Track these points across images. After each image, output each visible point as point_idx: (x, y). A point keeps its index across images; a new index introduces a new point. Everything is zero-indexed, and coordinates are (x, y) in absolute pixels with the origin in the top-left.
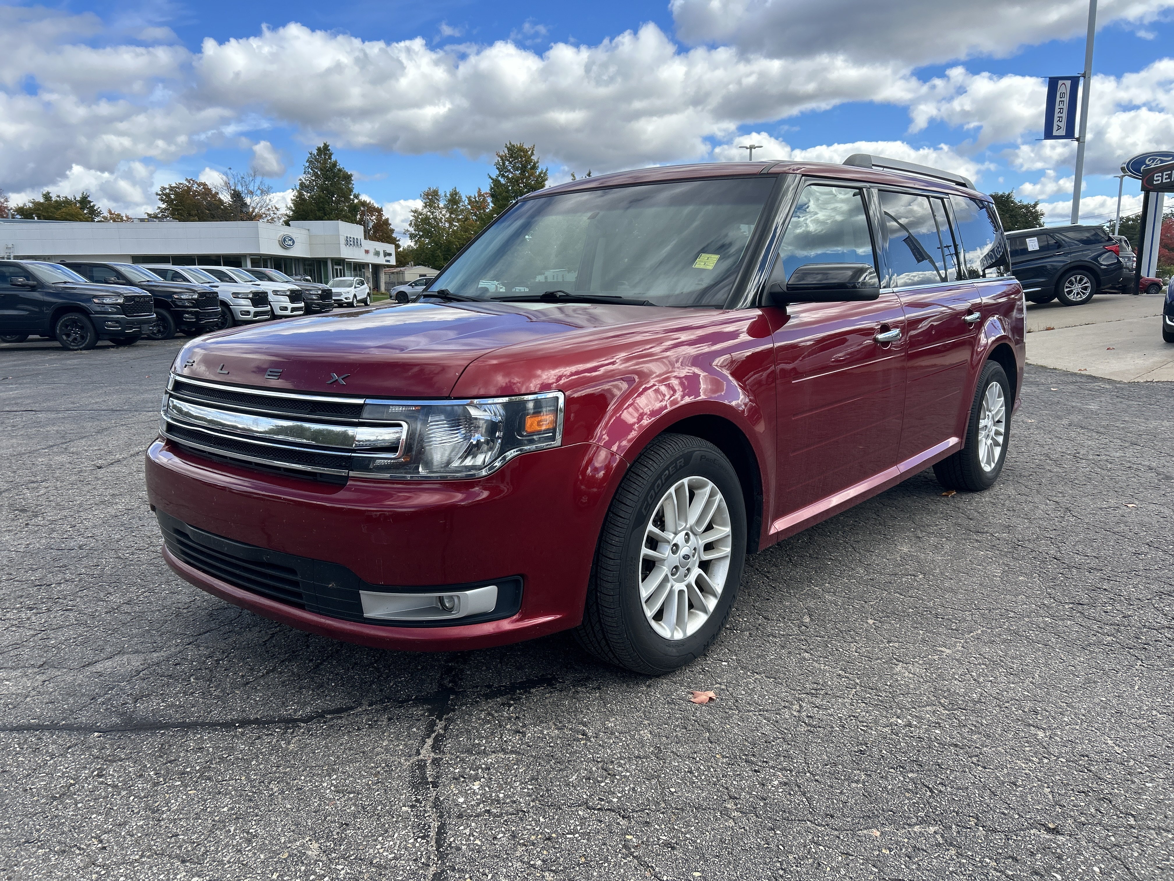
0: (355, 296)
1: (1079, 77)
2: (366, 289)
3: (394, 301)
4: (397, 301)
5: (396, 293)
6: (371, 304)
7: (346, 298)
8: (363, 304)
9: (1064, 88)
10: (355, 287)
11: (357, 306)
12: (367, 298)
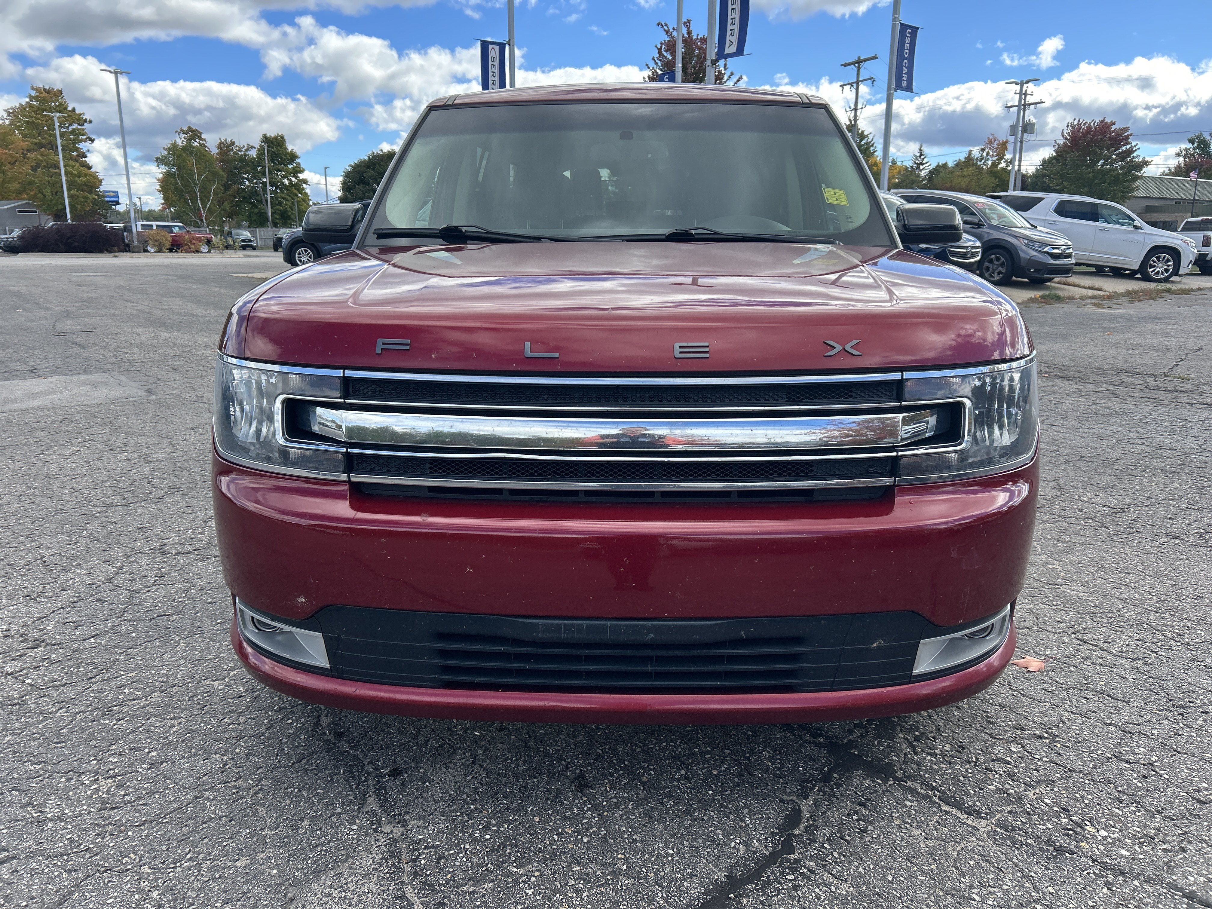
1: (505, 44)
9: (494, 52)
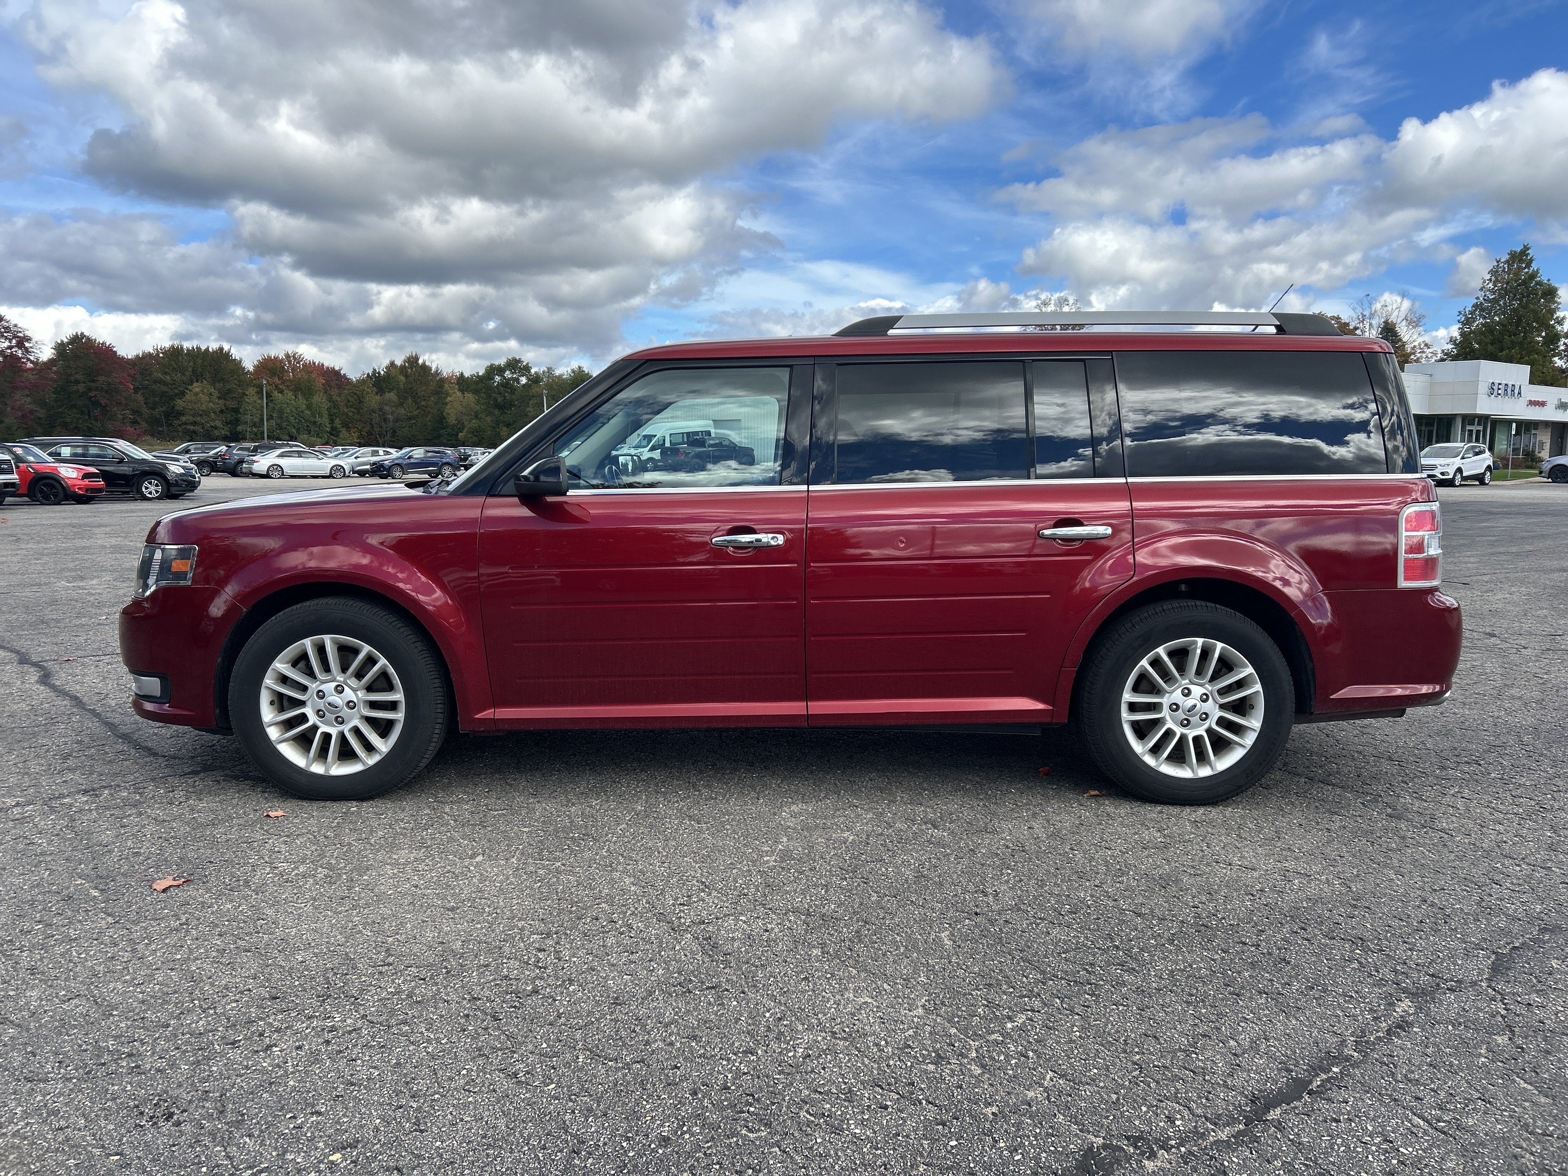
0: (1459, 470)
2: (1485, 459)
3: (1545, 480)
4: (1550, 480)
5: (1550, 466)
6: (1491, 483)
7: (1443, 474)
8: (1477, 483)
10: (1463, 458)
11: (1461, 485)
12: (1484, 474)
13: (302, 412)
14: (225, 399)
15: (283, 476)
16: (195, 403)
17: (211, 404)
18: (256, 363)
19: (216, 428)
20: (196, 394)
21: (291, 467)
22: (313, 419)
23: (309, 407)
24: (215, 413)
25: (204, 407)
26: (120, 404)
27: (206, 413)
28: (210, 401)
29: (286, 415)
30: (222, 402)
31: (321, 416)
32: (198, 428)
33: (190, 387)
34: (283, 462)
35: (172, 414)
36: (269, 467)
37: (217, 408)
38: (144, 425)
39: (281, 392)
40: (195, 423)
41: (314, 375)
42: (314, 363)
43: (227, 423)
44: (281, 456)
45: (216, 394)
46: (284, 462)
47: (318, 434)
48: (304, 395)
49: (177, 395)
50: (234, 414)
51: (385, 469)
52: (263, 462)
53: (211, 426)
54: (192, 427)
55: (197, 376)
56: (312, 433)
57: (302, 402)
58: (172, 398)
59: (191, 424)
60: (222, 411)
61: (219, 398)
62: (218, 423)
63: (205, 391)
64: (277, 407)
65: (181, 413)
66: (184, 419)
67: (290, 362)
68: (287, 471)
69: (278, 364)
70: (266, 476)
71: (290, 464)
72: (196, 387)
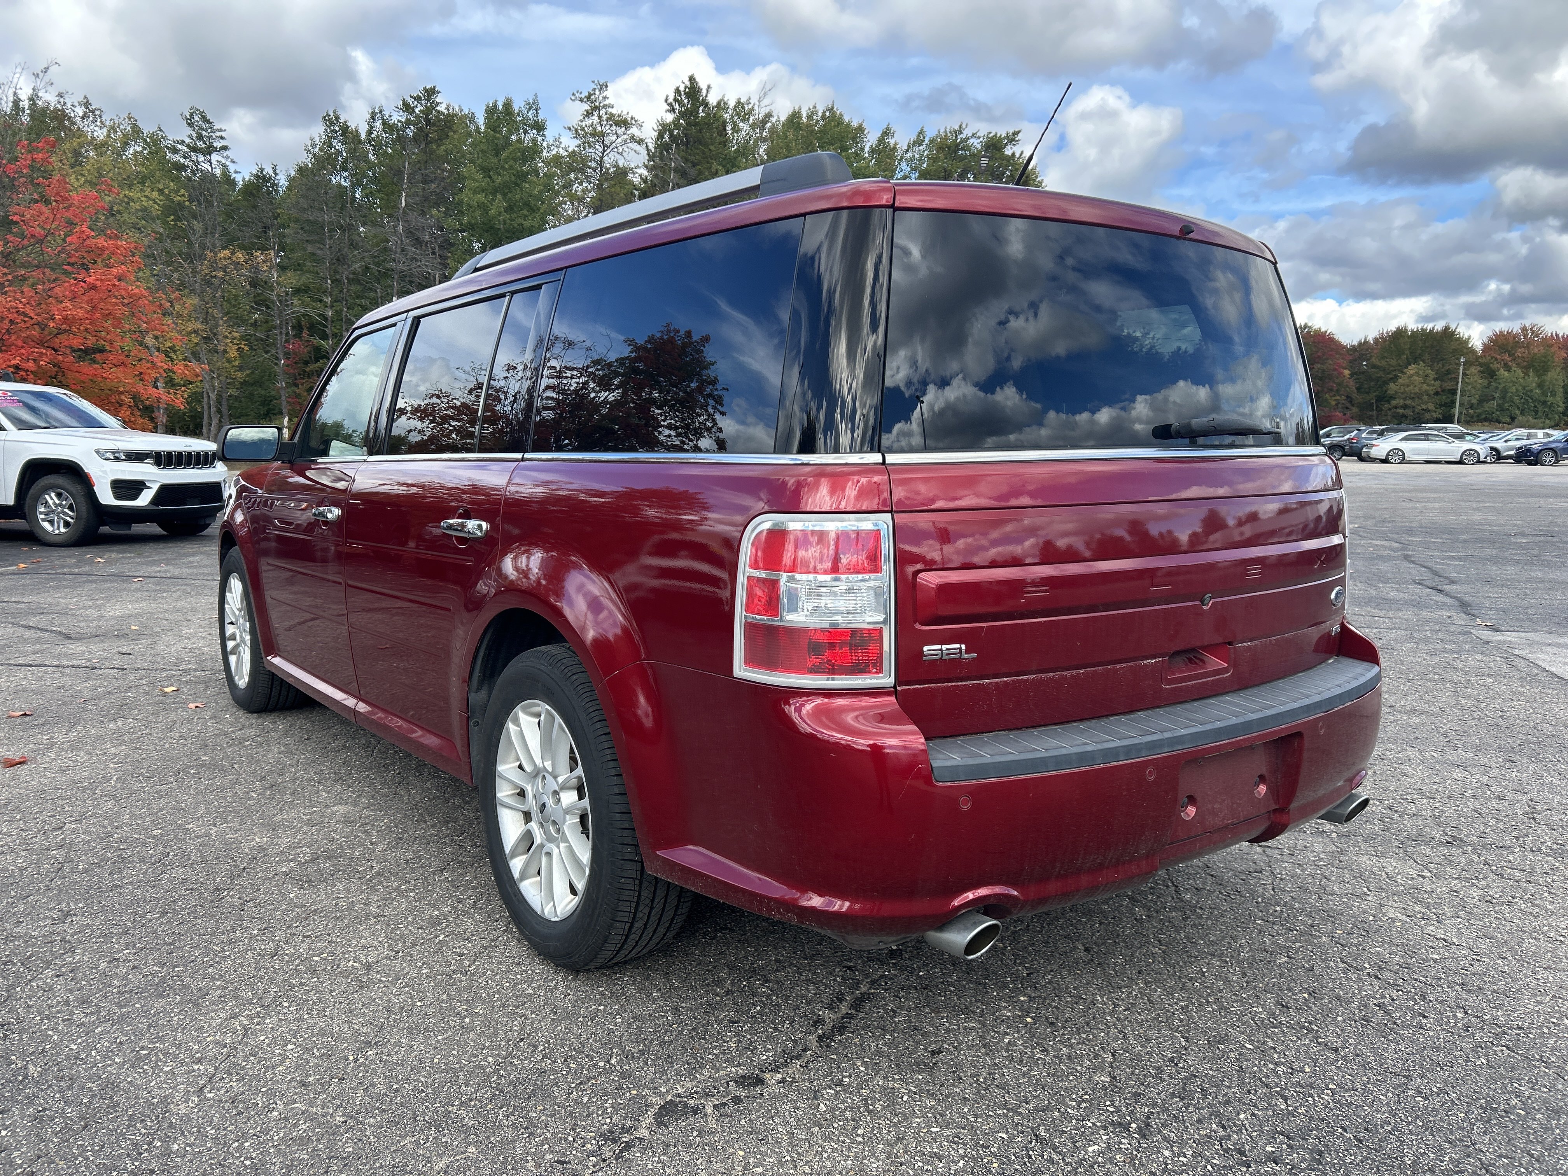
13: (1531, 391)
14: (1442, 381)
15: (1403, 461)
16: (1408, 386)
17: (1425, 387)
18: (1486, 340)
19: (1427, 411)
20: (1411, 376)
21: (1415, 451)
22: (1542, 399)
23: (1540, 386)
24: (1428, 395)
25: (1417, 390)
26: (1331, 390)
27: (1419, 396)
28: (1425, 383)
29: (1510, 394)
30: (1438, 383)
31: (1554, 394)
32: (1409, 412)
33: (1405, 370)
34: (1404, 446)
35: (1383, 398)
36: (1390, 451)
37: (1432, 390)
38: (1355, 410)
39: (1508, 369)
40: (1405, 407)
41: (1554, 349)
42: (1557, 335)
43: (1441, 406)
44: (1405, 439)
45: (1432, 374)
46: (1406, 446)
47: (1547, 415)
48: (1536, 371)
49: (1391, 379)
50: (1450, 395)
51: (1532, 454)
52: (1381, 447)
53: (1423, 410)
54: (1401, 411)
55: (1415, 359)
56: (1540, 414)
57: (1532, 380)
58: (1386, 383)
59: (1402, 407)
60: (1437, 394)
61: (1435, 379)
62: (1431, 406)
63: (1421, 373)
64: (1501, 387)
65: (1392, 397)
66: (1394, 403)
67: (1525, 336)
68: (1409, 456)
69: (1511, 340)
70: (1385, 461)
71: (1412, 448)
72: (1412, 369)
